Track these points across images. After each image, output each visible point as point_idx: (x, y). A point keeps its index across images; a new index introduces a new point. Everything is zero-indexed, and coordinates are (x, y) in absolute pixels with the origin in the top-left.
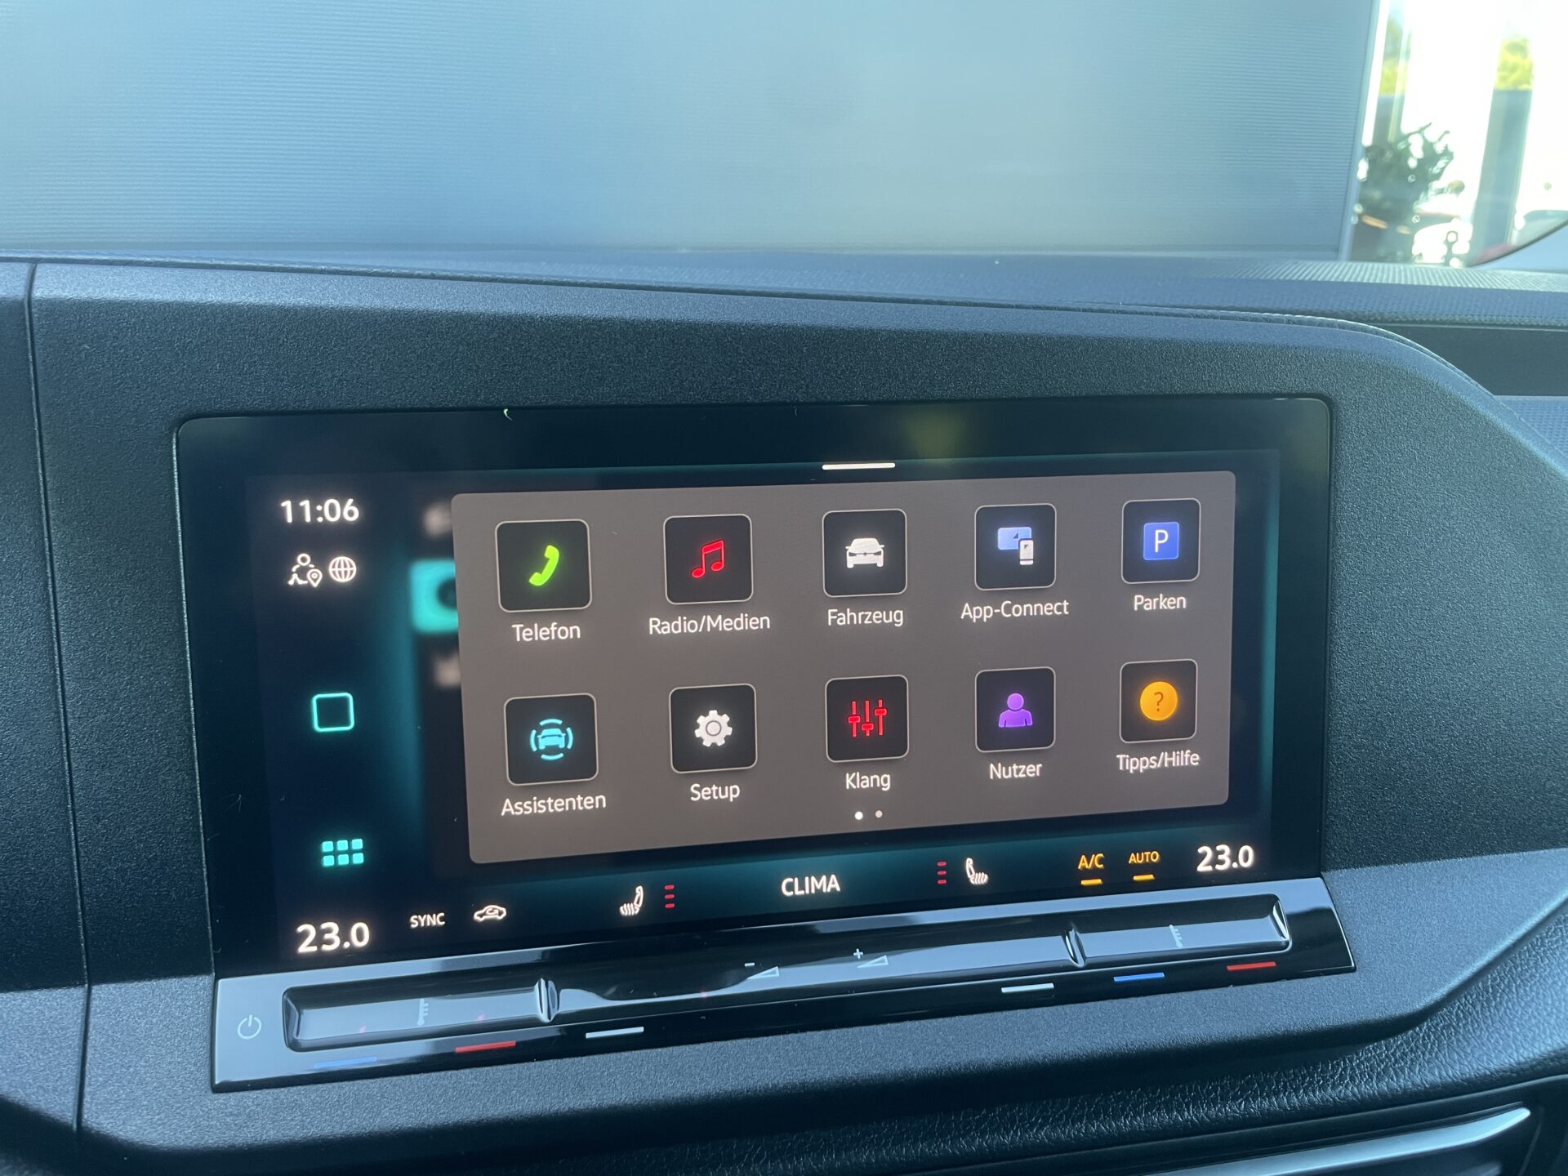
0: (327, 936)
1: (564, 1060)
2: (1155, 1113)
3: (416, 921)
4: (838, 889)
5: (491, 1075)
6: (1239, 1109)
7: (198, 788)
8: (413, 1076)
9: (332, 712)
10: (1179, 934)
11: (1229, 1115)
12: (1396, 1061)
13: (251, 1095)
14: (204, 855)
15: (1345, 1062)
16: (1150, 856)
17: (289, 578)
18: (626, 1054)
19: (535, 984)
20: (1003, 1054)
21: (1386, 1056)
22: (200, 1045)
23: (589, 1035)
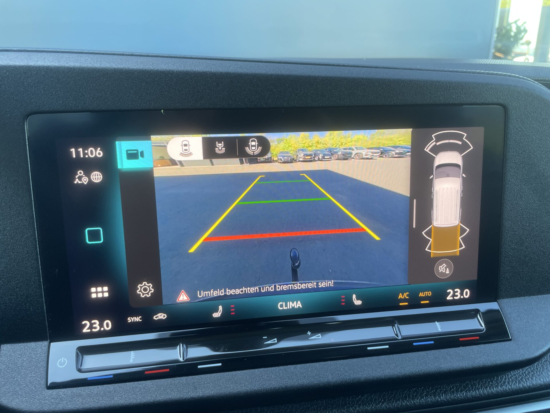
0: (94, 326)
1: (189, 377)
2: (429, 397)
3: (130, 320)
4: (301, 307)
5: (159, 383)
6: (463, 396)
7: (40, 266)
8: (127, 383)
9: (94, 235)
10: (439, 325)
11: (459, 398)
12: (526, 375)
13: (62, 391)
14: (43, 293)
15: (505, 376)
16: (427, 293)
17: (75, 180)
18: (214, 374)
19: (178, 346)
20: (368, 375)
21: (522, 373)
22: (42, 369)
23: (199, 367)
